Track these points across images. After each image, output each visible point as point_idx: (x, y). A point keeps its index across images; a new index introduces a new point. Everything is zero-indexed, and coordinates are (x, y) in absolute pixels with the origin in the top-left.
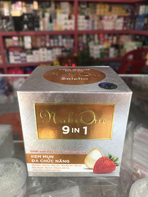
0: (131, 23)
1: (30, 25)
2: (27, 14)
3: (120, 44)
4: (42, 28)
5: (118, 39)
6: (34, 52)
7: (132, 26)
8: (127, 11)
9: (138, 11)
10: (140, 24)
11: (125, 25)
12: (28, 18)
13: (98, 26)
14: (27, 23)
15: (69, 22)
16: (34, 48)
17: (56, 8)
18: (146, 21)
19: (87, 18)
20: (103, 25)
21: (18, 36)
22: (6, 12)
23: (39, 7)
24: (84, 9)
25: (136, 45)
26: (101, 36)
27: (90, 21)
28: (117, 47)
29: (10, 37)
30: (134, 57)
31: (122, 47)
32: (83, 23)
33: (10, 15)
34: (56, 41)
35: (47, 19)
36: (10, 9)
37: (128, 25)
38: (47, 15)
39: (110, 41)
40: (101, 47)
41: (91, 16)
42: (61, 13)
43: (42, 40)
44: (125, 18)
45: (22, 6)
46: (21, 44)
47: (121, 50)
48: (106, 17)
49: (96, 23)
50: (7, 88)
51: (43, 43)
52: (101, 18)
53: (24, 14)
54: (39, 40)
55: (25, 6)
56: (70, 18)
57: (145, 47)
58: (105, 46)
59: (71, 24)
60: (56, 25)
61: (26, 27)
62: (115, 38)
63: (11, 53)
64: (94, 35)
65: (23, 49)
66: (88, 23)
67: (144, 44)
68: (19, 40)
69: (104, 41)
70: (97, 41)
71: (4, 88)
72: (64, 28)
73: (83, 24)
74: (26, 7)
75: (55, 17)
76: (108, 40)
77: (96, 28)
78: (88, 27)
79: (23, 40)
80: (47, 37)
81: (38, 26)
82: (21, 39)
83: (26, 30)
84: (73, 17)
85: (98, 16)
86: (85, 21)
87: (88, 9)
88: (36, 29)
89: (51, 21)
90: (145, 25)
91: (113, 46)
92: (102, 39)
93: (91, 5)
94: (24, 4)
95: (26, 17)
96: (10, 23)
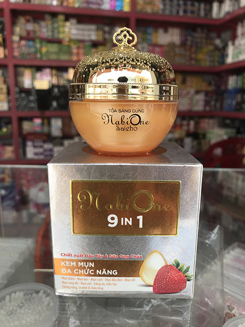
0: (216, 101)
1: (62, 101)
2: (58, 86)
3: (200, 131)
5: (197, 124)
6: (66, 142)
7: (218, 105)
8: (210, 84)
9: (226, 83)
10: (230, 102)
11: (207, 103)
12: (59, 91)
14: (56, 98)
16: (66, 136)
18: (239, 97)
21: (43, 118)
22: (27, 82)
25: (226, 134)
28: (196, 136)
29: (30, 119)
30: (224, 152)
31: (204, 136)
33: (33, 88)
36: (33, 78)
37: (213, 103)
39: (185, 128)
40: (170, 136)
44: (207, 93)
45: (52, 75)
46: (46, 129)
47: (203, 141)
50: (18, 198)
53: (53, 87)
55: (55, 75)
57: (239, 136)
58: (177, 134)
61: (55, 104)
62: (192, 123)
63: (29, 144)
65: (48, 138)
67: (238, 132)
68: (43, 124)
69: (175, 127)
71: (13, 198)
74: (58, 77)
76: (181, 126)
79: (49, 124)
82: (46, 122)
83: (55, 109)
90: (238, 104)
91: (189, 134)
94: (54, 72)
95: (56, 90)
96: (32, 98)
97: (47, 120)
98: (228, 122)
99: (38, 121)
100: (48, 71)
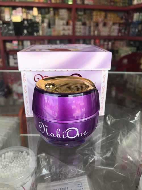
1: (30, 30)
2: (27, 20)
3: (115, 49)
5: (113, 44)
8: (122, 18)
9: (132, 18)
10: (134, 30)
11: (120, 31)
12: (28, 23)
13: (94, 32)
15: (66, 27)
18: (140, 27)
19: (84, 24)
21: (18, 41)
23: (38, 14)
24: (81, 16)
25: (131, 50)
26: (97, 41)
27: (87, 27)
30: (129, 62)
35: (45, 25)
36: (11, 14)
37: (123, 31)
38: (46, 21)
39: (106, 47)
42: (59, 19)
44: (120, 24)
47: (116, 55)
50: (6, 90)
52: (97, 25)
53: (24, 20)
56: (68, 24)
59: (69, 29)
60: (54, 31)
61: (25, 31)
63: (11, 57)
64: (90, 40)
66: (85, 29)
67: (138, 49)
68: (19, 44)
69: (100, 46)
71: (3, 90)
72: (62, 33)
74: (26, 13)
76: (103, 45)
77: (92, 34)
78: (85, 33)
79: (23, 44)
80: (46, 42)
81: (38, 31)
83: (26, 35)
84: (71, 23)
86: (82, 27)
87: (85, 16)
88: (35, 34)
89: (49, 26)
90: (139, 31)
92: (98, 44)
93: (87, 12)
94: (24, 10)
95: (26, 22)
96: (11, 28)
97: (21, 42)
98: (132, 43)
99: (15, 43)
100: (19, 9)
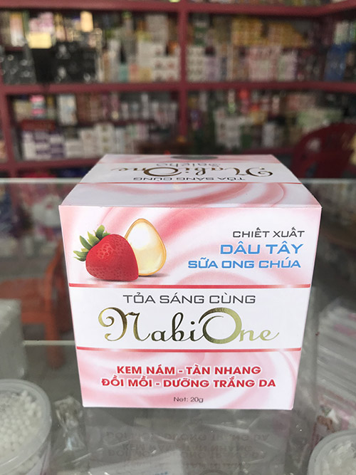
0: (314, 64)
1: (74, 68)
2: (66, 43)
3: (289, 113)
4: (100, 76)
5: (284, 102)
6: (83, 133)
7: (317, 72)
8: (305, 36)
9: (331, 34)
10: (336, 66)
11: (300, 68)
12: (68, 51)
13: (235, 71)
14: (65, 63)
15: (165, 61)
16: (83, 123)
17: (135, 28)
18: (350, 58)
19: (210, 52)
20: (247, 69)
21: (45, 95)
22: (15, 37)
23: (94, 27)
24: (202, 30)
25: (328, 116)
26: (244, 94)
27: (217, 60)
28: (282, 120)
29: (26, 97)
30: (323, 146)
31: (294, 120)
32: (200, 63)
33: (26, 45)
34: (135, 106)
35: (112, 54)
36: (26, 30)
37: (309, 68)
38: (114, 45)
39: (265, 108)
40: (242, 121)
41: (218, 48)
42: (146, 39)
43: (101, 105)
44: (300, 52)
45: (55, 24)
46: (51, 113)
47: (292, 129)
48: (254, 51)
49: (231, 64)
50: (16, 219)
51: (104, 112)
52: (242, 52)
53: (58, 43)
54: (93, 104)
55: (61, 24)
56: (168, 52)
57: (347, 121)
58: (253, 118)
59: (171, 66)
60: (135, 70)
61: (62, 72)
62: (276, 101)
63: (27, 137)
64: (225, 93)
65: (55, 126)
66: (211, 64)
67: (346, 114)
68: (46, 105)
69: (250, 106)
70: (232, 106)
71: (8, 220)
72: (153, 76)
73: (201, 67)
74: (64, 27)
75: (134, 50)
76: (259, 105)
77: (230, 76)
78: (212, 74)
79: (56, 105)
80: (114, 98)
81: (93, 71)
82: (50, 101)
83: (63, 81)
84: (177, 49)
85: (235, 48)
86: (205, 59)
87: (212, 32)
88: (88, 78)
89: (122, 58)
90: (348, 68)
91: (271, 118)
92: (245, 102)
93: (218, 21)
94: (58, 18)
95: (63, 49)
96: (25, 63)
97: (52, 99)
98: (331, 98)
99: (38, 101)
100: (47, 16)
